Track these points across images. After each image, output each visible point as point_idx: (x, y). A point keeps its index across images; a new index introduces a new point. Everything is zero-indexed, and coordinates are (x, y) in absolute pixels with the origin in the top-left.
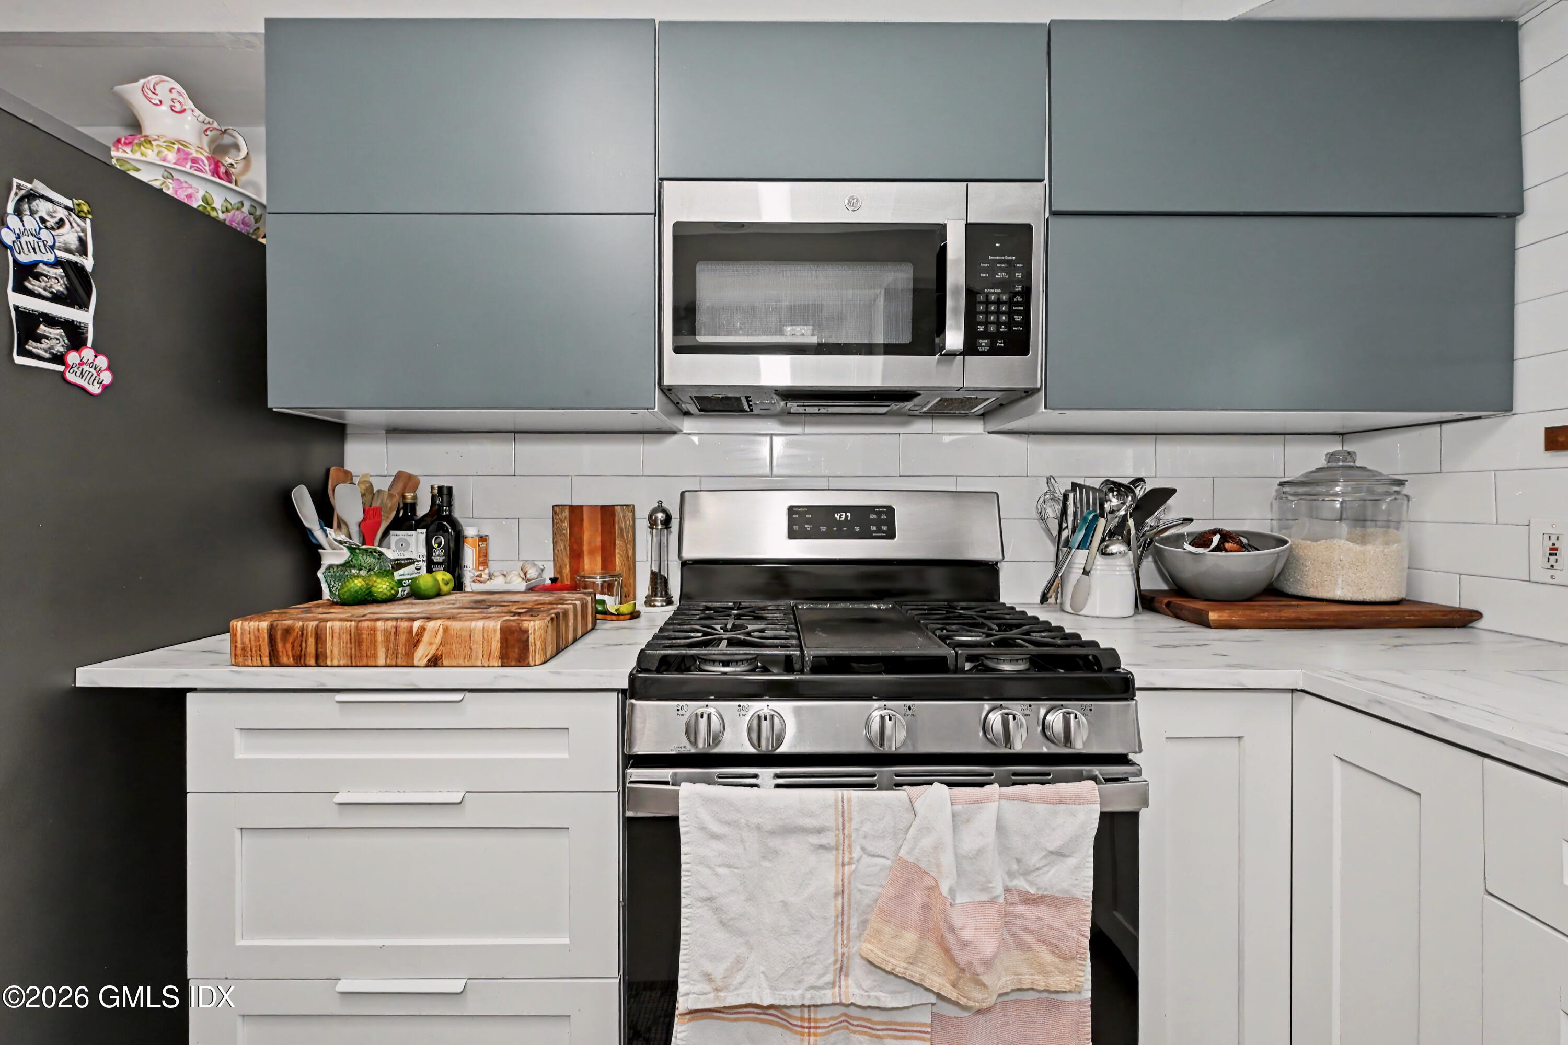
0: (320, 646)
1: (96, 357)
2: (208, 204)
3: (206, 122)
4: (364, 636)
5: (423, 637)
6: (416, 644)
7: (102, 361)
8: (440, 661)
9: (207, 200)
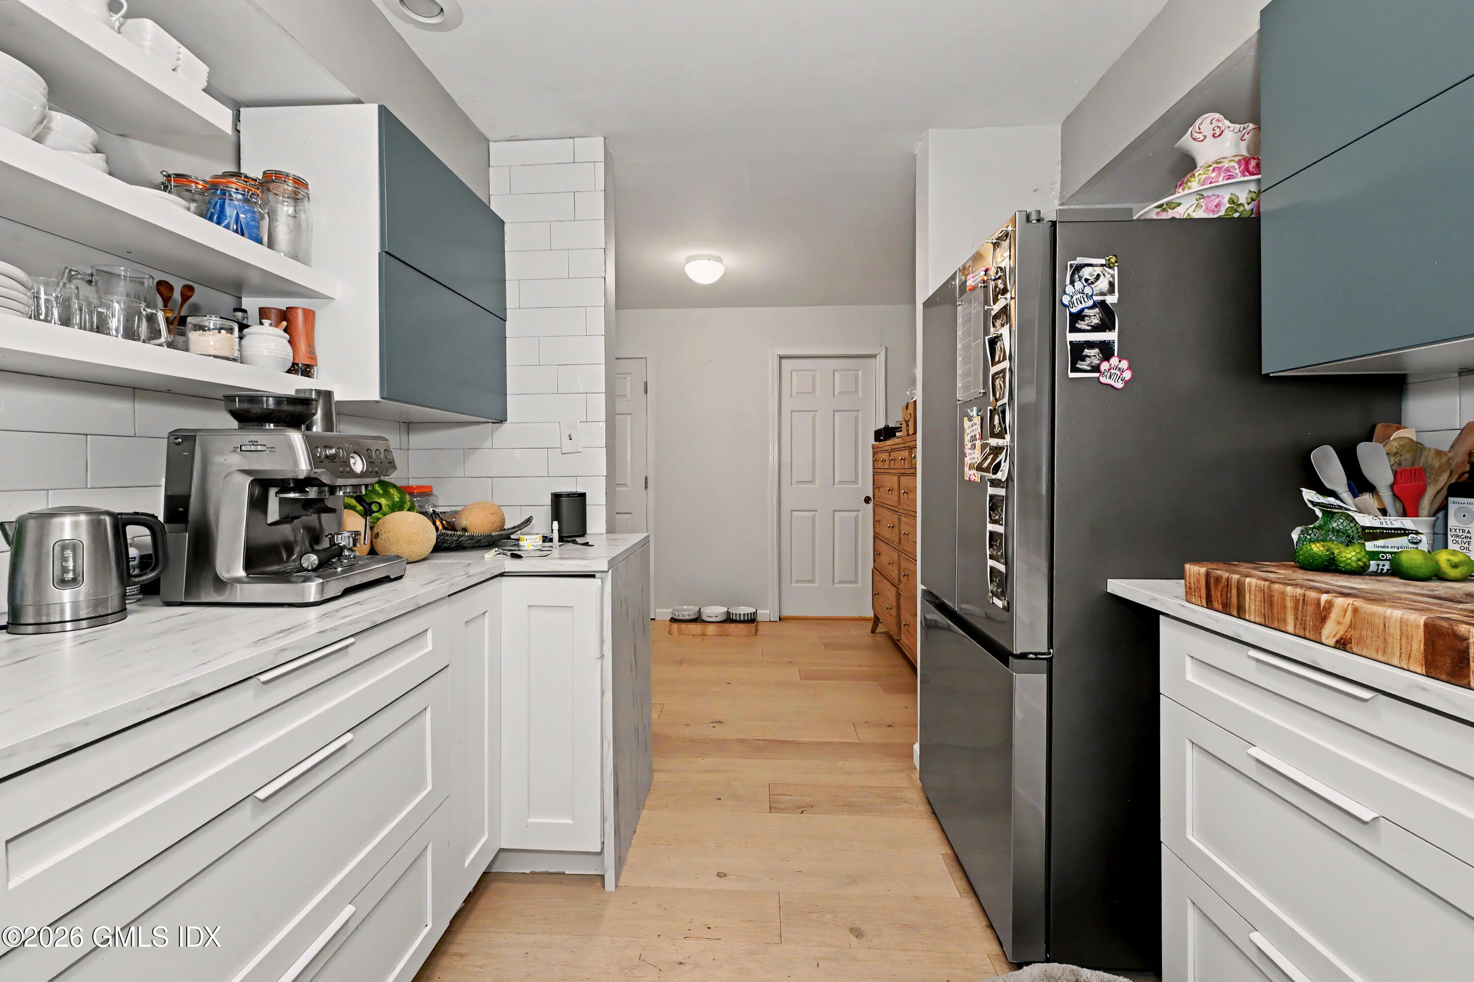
0: (1240, 599)
1: (1120, 361)
2: (1234, 203)
3: (1241, 129)
4: (1275, 598)
5: (1330, 613)
6: (1323, 619)
7: (1124, 364)
8: (1349, 646)
9: (1233, 200)
